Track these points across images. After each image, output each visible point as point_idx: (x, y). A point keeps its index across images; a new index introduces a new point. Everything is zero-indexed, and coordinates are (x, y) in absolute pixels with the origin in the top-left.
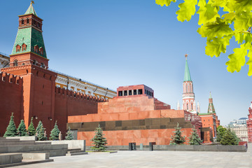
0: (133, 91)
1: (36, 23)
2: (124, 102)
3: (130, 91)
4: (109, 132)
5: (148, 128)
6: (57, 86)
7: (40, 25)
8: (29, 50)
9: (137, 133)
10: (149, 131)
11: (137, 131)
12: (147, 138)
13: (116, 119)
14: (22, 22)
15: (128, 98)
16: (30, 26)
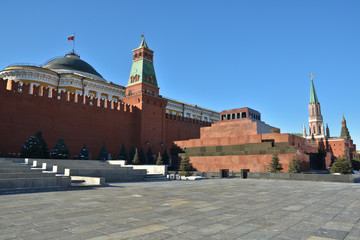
0: (236, 115)
1: (148, 55)
2: (225, 127)
3: (234, 115)
4: (207, 157)
5: (246, 153)
7: (151, 57)
8: (140, 81)
9: (235, 158)
10: (248, 157)
13: (216, 144)
14: (136, 56)
15: (231, 122)
16: (142, 58)
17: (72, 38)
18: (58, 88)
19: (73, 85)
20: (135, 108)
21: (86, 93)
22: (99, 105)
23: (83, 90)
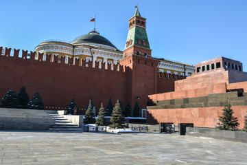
0: (210, 65)
1: (140, 22)
5: (206, 105)
6: (161, 70)
7: (144, 23)
8: (133, 44)
9: (195, 111)
10: (208, 110)
11: (195, 109)
12: (205, 118)
13: (184, 96)
14: (131, 24)
15: (204, 74)
16: (135, 25)
17: (93, 20)
18: (73, 56)
19: (84, 54)
20: (128, 68)
21: (95, 59)
22: (94, 66)
23: (92, 57)
